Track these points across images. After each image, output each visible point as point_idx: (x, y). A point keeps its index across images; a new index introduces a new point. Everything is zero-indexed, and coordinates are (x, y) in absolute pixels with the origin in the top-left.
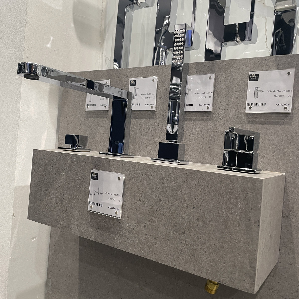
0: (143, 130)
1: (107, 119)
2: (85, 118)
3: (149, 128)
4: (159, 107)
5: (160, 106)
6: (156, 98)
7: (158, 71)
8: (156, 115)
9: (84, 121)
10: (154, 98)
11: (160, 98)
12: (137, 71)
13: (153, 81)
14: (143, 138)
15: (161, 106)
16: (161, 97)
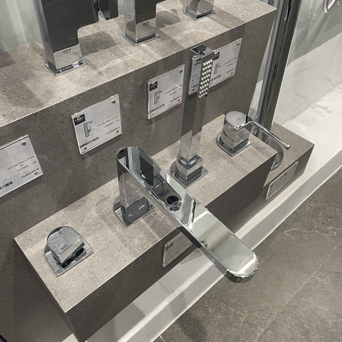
7: (115, 87)
10: (118, 120)
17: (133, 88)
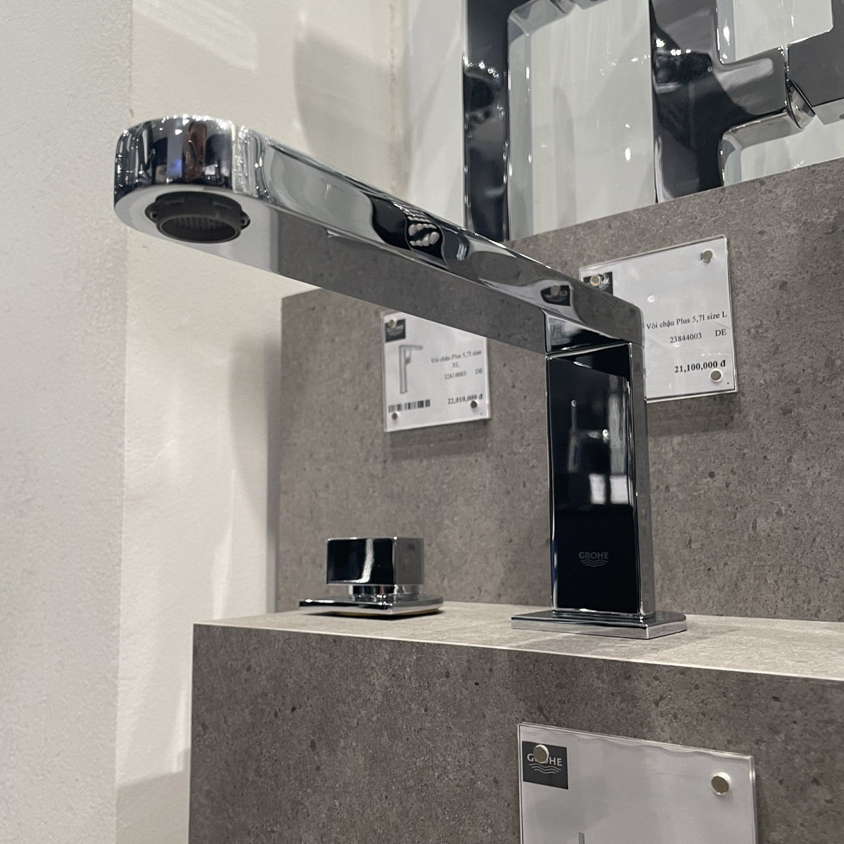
0: (679, 485)
1: (488, 456)
2: (385, 462)
3: (712, 475)
4: (756, 370)
5: (759, 366)
6: (730, 333)
7: (722, 213)
8: (740, 411)
9: (380, 476)
10: (722, 332)
11: (753, 331)
12: (611, 232)
13: (707, 257)
14: (685, 526)
15: (764, 366)
16: (760, 326)
17: (791, 231)
